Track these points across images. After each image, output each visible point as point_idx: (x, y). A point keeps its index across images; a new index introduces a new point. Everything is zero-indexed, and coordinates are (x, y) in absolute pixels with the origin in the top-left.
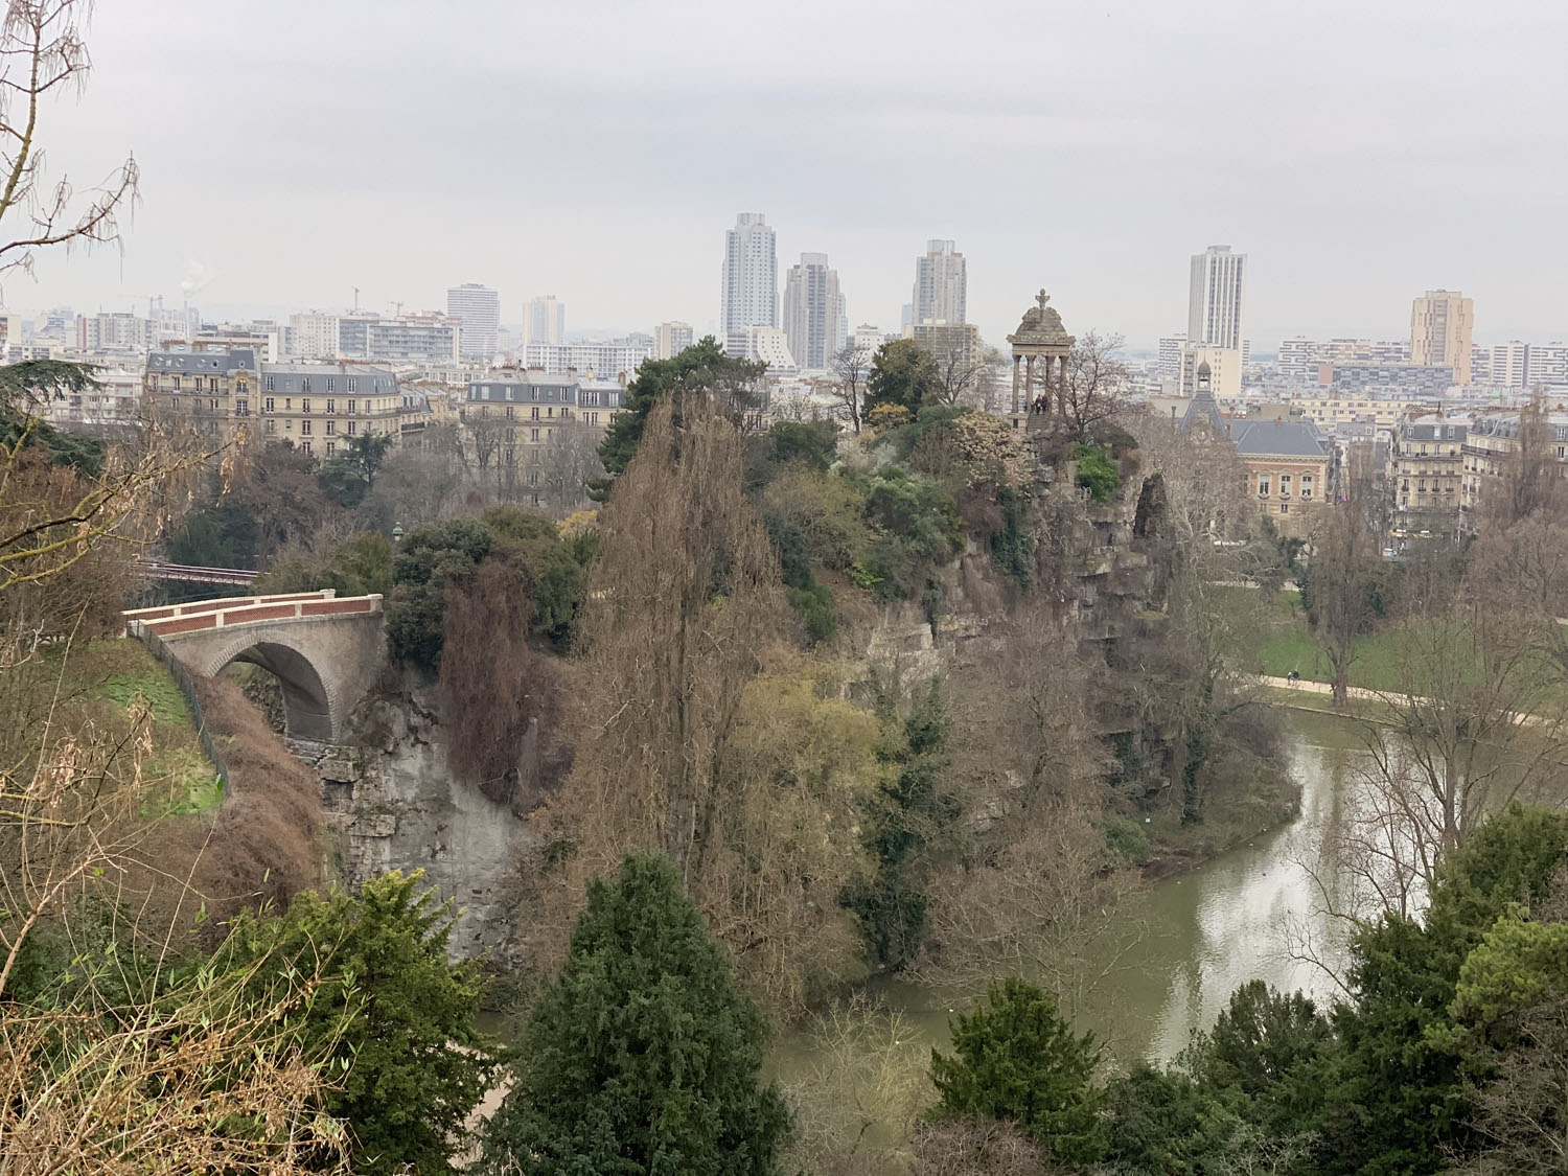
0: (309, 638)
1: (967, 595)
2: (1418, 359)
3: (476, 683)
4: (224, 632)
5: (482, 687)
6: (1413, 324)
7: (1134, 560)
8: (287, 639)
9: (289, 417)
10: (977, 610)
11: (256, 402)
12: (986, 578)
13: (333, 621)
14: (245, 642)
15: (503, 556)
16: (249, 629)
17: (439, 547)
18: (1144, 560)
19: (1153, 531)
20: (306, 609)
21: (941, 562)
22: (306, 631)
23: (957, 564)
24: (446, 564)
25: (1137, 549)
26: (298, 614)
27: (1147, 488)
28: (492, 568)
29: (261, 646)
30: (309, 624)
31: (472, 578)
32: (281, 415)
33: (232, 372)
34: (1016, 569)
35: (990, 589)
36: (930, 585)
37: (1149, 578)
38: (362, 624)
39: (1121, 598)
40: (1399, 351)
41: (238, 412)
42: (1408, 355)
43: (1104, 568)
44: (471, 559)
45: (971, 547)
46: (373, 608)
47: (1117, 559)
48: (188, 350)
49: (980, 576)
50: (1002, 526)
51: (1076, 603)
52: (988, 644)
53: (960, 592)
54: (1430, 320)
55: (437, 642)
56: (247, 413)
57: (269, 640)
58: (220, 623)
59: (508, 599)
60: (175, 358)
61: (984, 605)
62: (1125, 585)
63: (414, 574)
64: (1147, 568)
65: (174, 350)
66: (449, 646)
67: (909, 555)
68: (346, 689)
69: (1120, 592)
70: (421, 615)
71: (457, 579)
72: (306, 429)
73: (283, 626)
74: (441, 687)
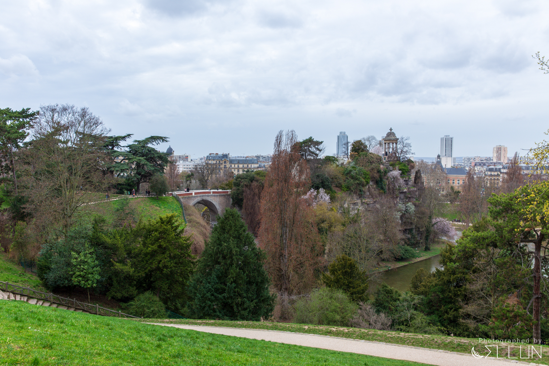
0: (214, 199)
1: (370, 194)
2: (495, 161)
3: (251, 209)
4: (194, 197)
5: (252, 210)
6: (493, 153)
7: (413, 189)
8: (209, 199)
9: (235, 168)
10: (372, 197)
11: (228, 165)
12: (375, 190)
13: (220, 196)
14: (199, 199)
15: (257, 181)
16: (200, 196)
17: (243, 179)
18: (416, 189)
19: (418, 183)
20: (213, 192)
21: (363, 186)
22: (213, 198)
23: (367, 187)
24: (244, 182)
25: (414, 187)
26: (212, 194)
27: (417, 173)
28: (255, 184)
29: (203, 200)
30: (214, 196)
31: (250, 185)
32: (233, 168)
33: (223, 159)
34: (382, 188)
35: (376, 192)
36: (360, 191)
37: (417, 193)
38: (226, 196)
39: (410, 197)
40: (490, 159)
41: (224, 168)
42: (492, 160)
43: (405, 190)
44: (250, 181)
45: (371, 183)
46: (229, 193)
47: (409, 189)
48: (215, 155)
49: (373, 190)
50: (379, 179)
51: (398, 198)
52: (375, 205)
53: (368, 193)
54: (497, 152)
55: (242, 200)
56: (226, 168)
57: (205, 199)
58: (193, 194)
59: (258, 190)
60: (212, 157)
61: (374, 197)
62: (411, 195)
63: (237, 185)
64: (416, 191)
65: (212, 155)
66: (245, 201)
67: (355, 184)
68: (222, 211)
69: (409, 196)
70: (238, 194)
71: (246, 186)
72: (238, 171)
73: (208, 196)
74: (243, 210)
